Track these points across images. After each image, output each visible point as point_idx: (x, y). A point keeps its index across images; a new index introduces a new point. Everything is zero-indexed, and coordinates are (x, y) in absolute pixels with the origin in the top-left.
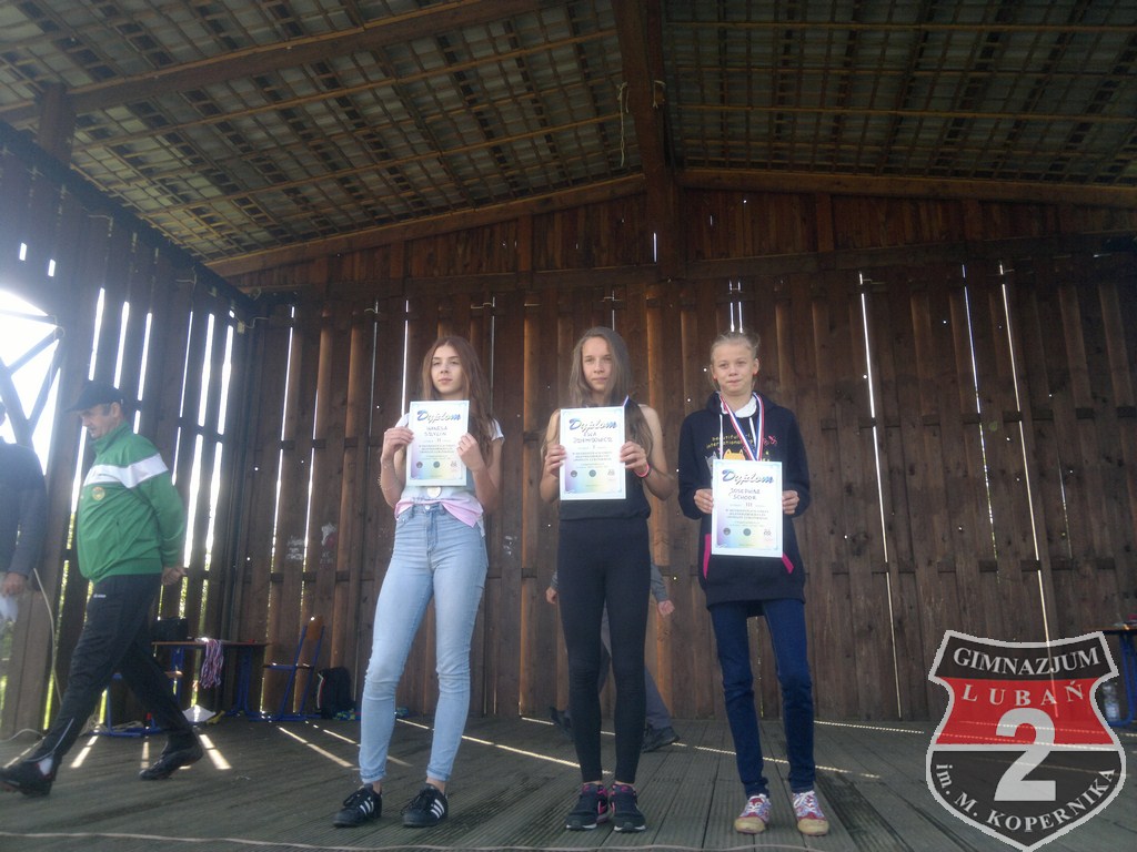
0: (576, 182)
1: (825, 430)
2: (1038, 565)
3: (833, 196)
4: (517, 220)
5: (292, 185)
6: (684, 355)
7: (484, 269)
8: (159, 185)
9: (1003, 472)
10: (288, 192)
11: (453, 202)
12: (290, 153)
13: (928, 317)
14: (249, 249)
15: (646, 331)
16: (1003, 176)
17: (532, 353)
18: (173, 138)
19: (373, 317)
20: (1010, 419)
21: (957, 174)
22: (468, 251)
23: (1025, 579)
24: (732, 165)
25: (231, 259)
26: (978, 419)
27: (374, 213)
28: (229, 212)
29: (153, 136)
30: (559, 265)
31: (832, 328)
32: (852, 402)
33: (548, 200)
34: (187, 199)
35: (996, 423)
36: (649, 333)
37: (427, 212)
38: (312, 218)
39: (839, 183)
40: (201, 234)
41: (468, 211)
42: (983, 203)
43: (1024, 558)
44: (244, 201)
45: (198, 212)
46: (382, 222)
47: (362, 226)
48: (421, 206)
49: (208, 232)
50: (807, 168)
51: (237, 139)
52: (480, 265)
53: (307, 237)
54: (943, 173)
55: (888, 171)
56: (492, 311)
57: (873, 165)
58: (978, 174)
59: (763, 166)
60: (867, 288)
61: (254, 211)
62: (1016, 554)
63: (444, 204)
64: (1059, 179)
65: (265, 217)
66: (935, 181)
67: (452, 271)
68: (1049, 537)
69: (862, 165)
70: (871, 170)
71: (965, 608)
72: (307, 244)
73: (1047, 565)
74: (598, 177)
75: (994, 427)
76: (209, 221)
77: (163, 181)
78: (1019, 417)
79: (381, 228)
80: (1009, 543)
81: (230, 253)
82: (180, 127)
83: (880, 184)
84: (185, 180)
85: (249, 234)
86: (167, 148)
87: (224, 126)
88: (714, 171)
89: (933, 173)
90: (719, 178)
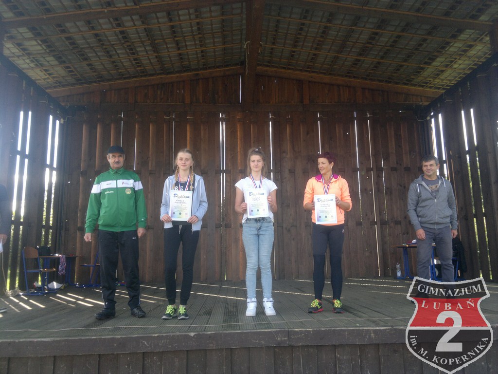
0: (210, 68)
1: (304, 172)
2: (376, 223)
3: (309, 82)
4: (184, 81)
5: (91, 62)
6: (252, 142)
7: (169, 101)
8: (32, 59)
9: (366, 189)
10: (89, 65)
11: (158, 72)
12: (94, 50)
13: (342, 131)
14: (64, 86)
15: (237, 131)
16: (371, 80)
17: (190, 138)
18: (44, 41)
19: (121, 119)
20: (369, 170)
21: (354, 77)
22: (162, 92)
23: (371, 228)
24: (273, 67)
25: (55, 90)
26: (358, 170)
27: (123, 75)
28: (60, 71)
29: (36, 40)
30: (201, 102)
31: (308, 134)
32: (314, 162)
33: (197, 74)
34: (42, 65)
35: (364, 172)
36: (238, 132)
37: (145, 76)
38: (96, 75)
39: (312, 77)
40: (44, 79)
41: (163, 76)
42: (363, 89)
43: (371, 221)
44: (68, 67)
45: (46, 70)
46: (125, 78)
47: (117, 79)
48: (144, 73)
49: (48, 78)
50: (301, 70)
51: (73, 43)
52: (168, 99)
53: (90, 83)
54: (350, 77)
55: (330, 74)
56: (174, 119)
57: (325, 72)
58: (362, 78)
59: (284, 68)
60: (320, 119)
61: (71, 71)
62: (369, 219)
63: (154, 72)
64: (390, 82)
65: (75, 75)
66: (347, 79)
67: (155, 101)
68: (380, 212)
69: (321, 71)
70: (324, 74)
71: (351, 239)
72: (91, 85)
73: (379, 223)
74: (219, 67)
75: (363, 174)
76: (50, 74)
77: (34, 58)
78: (372, 169)
79: (125, 81)
80: (367, 215)
81: (55, 87)
82: (49, 37)
83: (327, 79)
84: (44, 58)
85: (66, 80)
86: (41, 45)
87: (68, 38)
88: (265, 68)
89: (346, 76)
90: (267, 71)
